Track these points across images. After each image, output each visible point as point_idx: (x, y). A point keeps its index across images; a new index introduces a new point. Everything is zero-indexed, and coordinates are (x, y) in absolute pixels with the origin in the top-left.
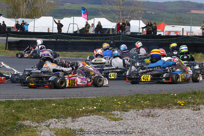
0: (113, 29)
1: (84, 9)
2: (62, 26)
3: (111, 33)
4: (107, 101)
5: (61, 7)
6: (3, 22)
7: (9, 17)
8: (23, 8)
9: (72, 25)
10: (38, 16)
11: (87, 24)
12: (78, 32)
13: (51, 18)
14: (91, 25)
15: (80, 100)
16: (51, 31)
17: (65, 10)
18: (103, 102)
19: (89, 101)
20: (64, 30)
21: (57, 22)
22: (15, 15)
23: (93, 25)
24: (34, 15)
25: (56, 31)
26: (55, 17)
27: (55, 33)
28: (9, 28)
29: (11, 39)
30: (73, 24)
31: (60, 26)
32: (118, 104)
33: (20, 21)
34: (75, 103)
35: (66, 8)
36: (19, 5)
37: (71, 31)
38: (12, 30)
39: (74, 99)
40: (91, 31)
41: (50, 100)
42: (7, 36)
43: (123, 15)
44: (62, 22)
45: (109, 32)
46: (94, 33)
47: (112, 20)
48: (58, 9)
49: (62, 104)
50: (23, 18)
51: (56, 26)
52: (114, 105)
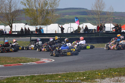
0: (95, 30)
1: (77, 18)
2: (64, 29)
3: (93, 32)
4: (92, 73)
5: (63, 18)
6: (28, 28)
7: (31, 25)
8: (40, 19)
9: (69, 28)
10: (49, 24)
11: (79, 27)
12: (74, 32)
13: (57, 24)
14: (81, 28)
15: (76, 73)
16: (57, 32)
18: (89, 74)
19: (81, 74)
20: (65, 32)
21: (61, 26)
22: (35, 24)
23: (82, 27)
24: (47, 23)
25: (60, 32)
26: (59, 23)
27: (60, 33)
28: (32, 32)
29: (33, 38)
30: (71, 27)
31: (62, 29)
32: (99, 75)
33: (38, 27)
34: (73, 75)
35: (66, 18)
36: (37, 17)
37: (69, 32)
38: (34, 33)
39: (72, 73)
40: (81, 31)
41: (58, 74)
42: (31, 37)
43: (100, 21)
44: (64, 26)
45: (92, 31)
46: (83, 32)
47: (94, 24)
48: (61, 19)
49: (65, 76)
50: (40, 25)
51: (60, 29)
52: (96, 76)
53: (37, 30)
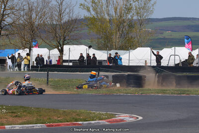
1: (188, 38)
2: (161, 58)
5: (161, 36)
6: (94, 55)
7: (99, 48)
8: (116, 39)
9: (172, 57)
10: (134, 47)
12: (181, 65)
13: (148, 49)
16: (148, 64)
17: (164, 39)
20: (164, 63)
22: (107, 46)
24: (129, 46)
25: (154, 64)
26: (153, 47)
27: (154, 66)
28: (101, 62)
30: (175, 55)
31: (159, 58)
33: (113, 53)
35: (166, 37)
36: (111, 34)
37: (172, 64)
38: (104, 64)
42: (99, 71)
44: (161, 53)
48: (157, 38)
50: (116, 49)
51: (154, 58)
53: (110, 58)
